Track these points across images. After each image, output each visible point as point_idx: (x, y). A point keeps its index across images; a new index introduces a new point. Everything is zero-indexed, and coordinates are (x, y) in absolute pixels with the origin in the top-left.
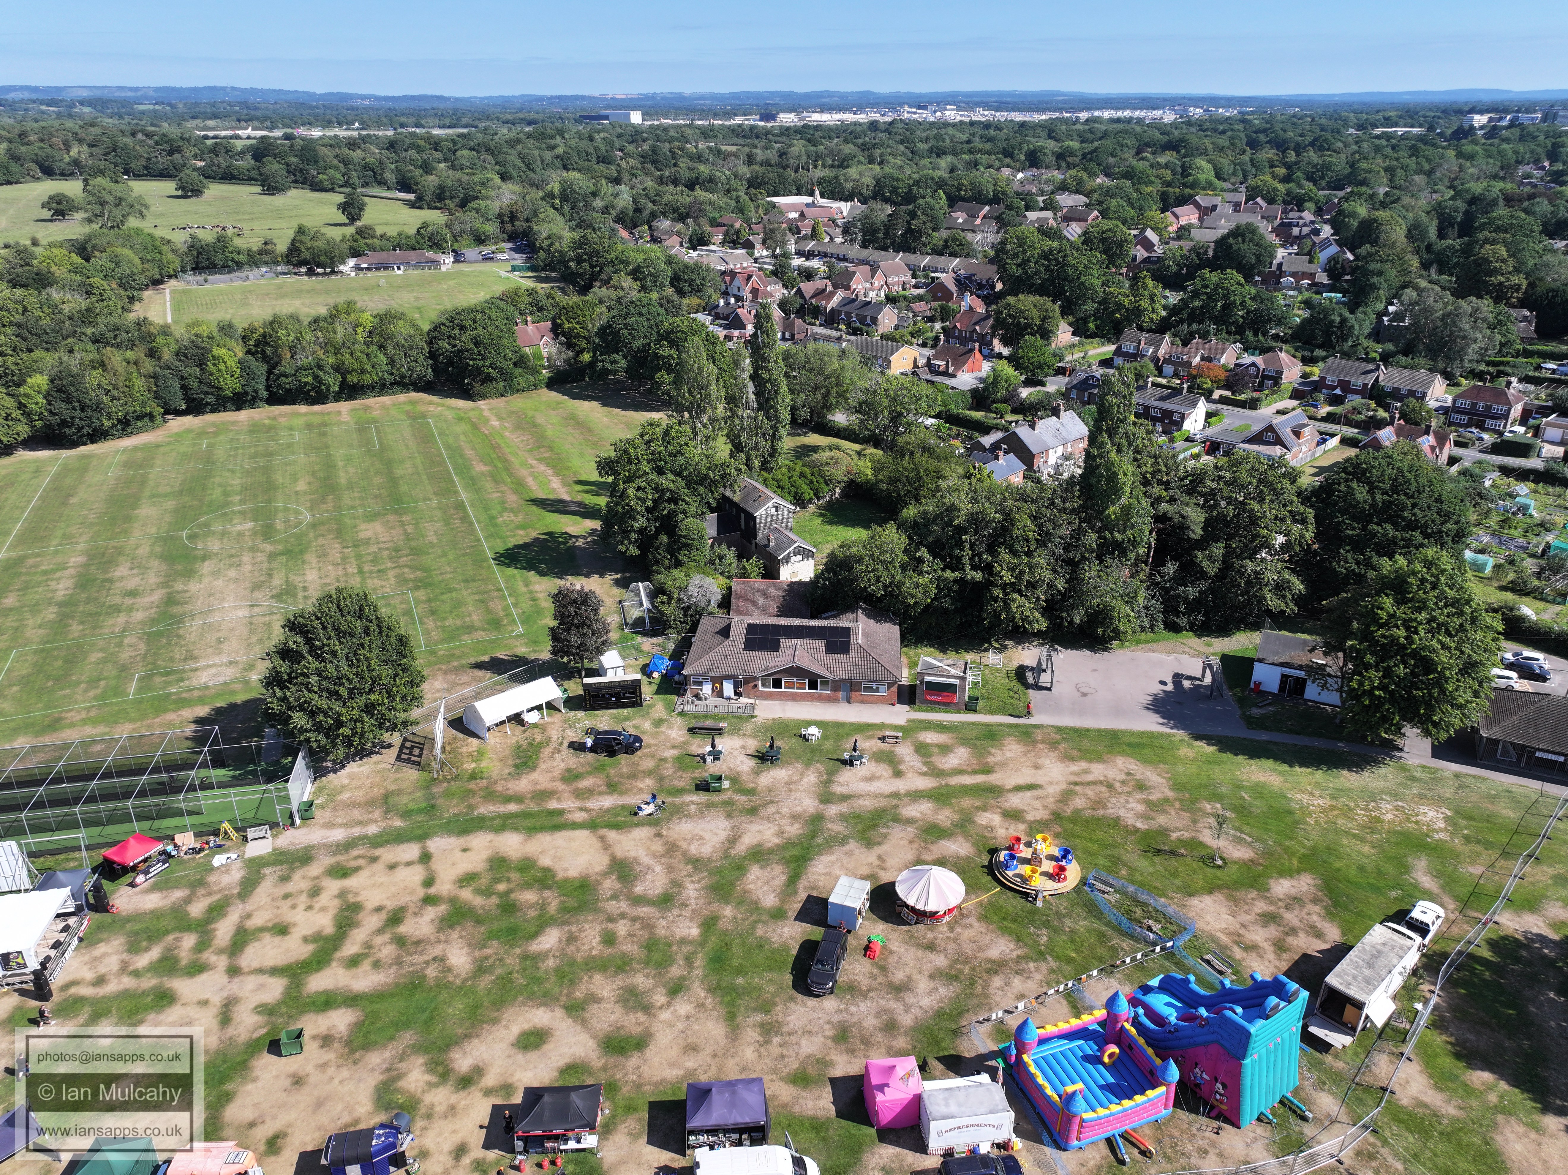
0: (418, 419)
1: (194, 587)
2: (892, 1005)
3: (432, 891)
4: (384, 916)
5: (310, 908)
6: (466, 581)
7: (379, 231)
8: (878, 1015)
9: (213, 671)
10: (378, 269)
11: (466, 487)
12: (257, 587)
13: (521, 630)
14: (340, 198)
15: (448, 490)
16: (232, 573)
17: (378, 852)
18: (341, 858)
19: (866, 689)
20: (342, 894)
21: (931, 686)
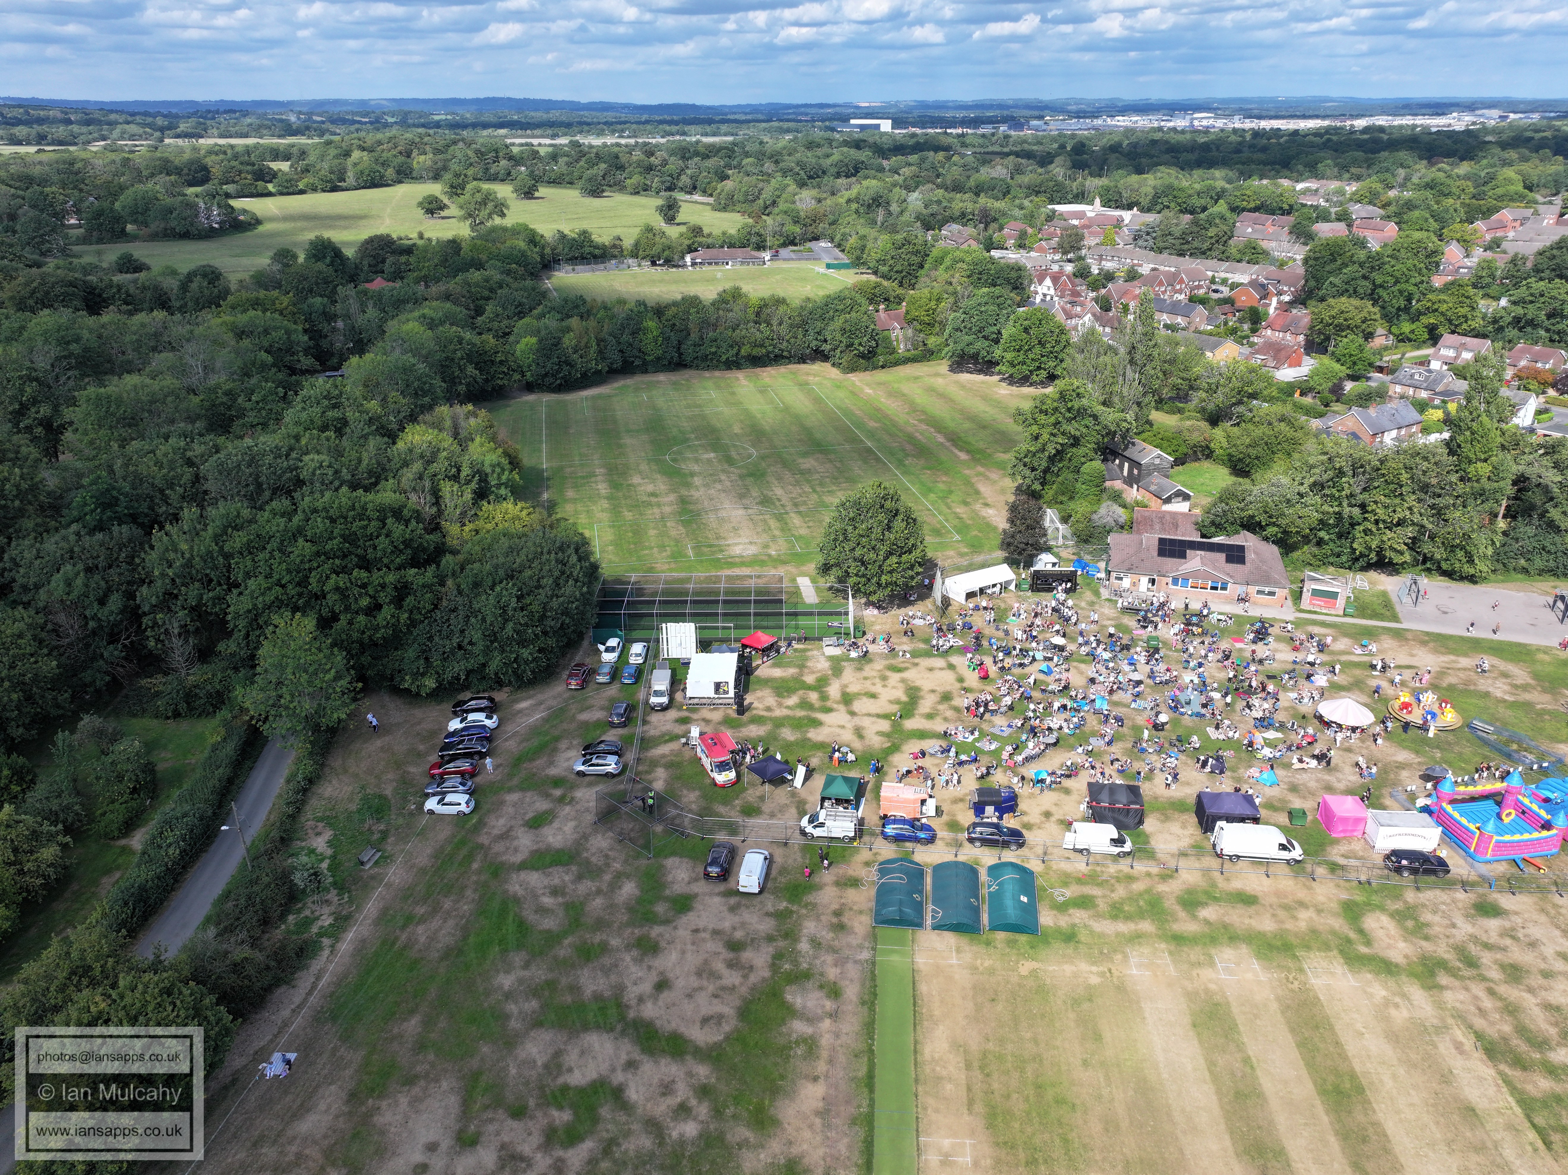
0: (803, 385)
1: (696, 493)
3: (965, 685)
4: (937, 695)
5: (884, 686)
9: (741, 547)
11: (868, 438)
12: (742, 496)
13: (957, 537)
14: (660, 202)
15: (854, 439)
16: (719, 486)
17: (916, 660)
18: (893, 662)
19: (1259, 592)
20: (903, 681)
21: (1316, 593)
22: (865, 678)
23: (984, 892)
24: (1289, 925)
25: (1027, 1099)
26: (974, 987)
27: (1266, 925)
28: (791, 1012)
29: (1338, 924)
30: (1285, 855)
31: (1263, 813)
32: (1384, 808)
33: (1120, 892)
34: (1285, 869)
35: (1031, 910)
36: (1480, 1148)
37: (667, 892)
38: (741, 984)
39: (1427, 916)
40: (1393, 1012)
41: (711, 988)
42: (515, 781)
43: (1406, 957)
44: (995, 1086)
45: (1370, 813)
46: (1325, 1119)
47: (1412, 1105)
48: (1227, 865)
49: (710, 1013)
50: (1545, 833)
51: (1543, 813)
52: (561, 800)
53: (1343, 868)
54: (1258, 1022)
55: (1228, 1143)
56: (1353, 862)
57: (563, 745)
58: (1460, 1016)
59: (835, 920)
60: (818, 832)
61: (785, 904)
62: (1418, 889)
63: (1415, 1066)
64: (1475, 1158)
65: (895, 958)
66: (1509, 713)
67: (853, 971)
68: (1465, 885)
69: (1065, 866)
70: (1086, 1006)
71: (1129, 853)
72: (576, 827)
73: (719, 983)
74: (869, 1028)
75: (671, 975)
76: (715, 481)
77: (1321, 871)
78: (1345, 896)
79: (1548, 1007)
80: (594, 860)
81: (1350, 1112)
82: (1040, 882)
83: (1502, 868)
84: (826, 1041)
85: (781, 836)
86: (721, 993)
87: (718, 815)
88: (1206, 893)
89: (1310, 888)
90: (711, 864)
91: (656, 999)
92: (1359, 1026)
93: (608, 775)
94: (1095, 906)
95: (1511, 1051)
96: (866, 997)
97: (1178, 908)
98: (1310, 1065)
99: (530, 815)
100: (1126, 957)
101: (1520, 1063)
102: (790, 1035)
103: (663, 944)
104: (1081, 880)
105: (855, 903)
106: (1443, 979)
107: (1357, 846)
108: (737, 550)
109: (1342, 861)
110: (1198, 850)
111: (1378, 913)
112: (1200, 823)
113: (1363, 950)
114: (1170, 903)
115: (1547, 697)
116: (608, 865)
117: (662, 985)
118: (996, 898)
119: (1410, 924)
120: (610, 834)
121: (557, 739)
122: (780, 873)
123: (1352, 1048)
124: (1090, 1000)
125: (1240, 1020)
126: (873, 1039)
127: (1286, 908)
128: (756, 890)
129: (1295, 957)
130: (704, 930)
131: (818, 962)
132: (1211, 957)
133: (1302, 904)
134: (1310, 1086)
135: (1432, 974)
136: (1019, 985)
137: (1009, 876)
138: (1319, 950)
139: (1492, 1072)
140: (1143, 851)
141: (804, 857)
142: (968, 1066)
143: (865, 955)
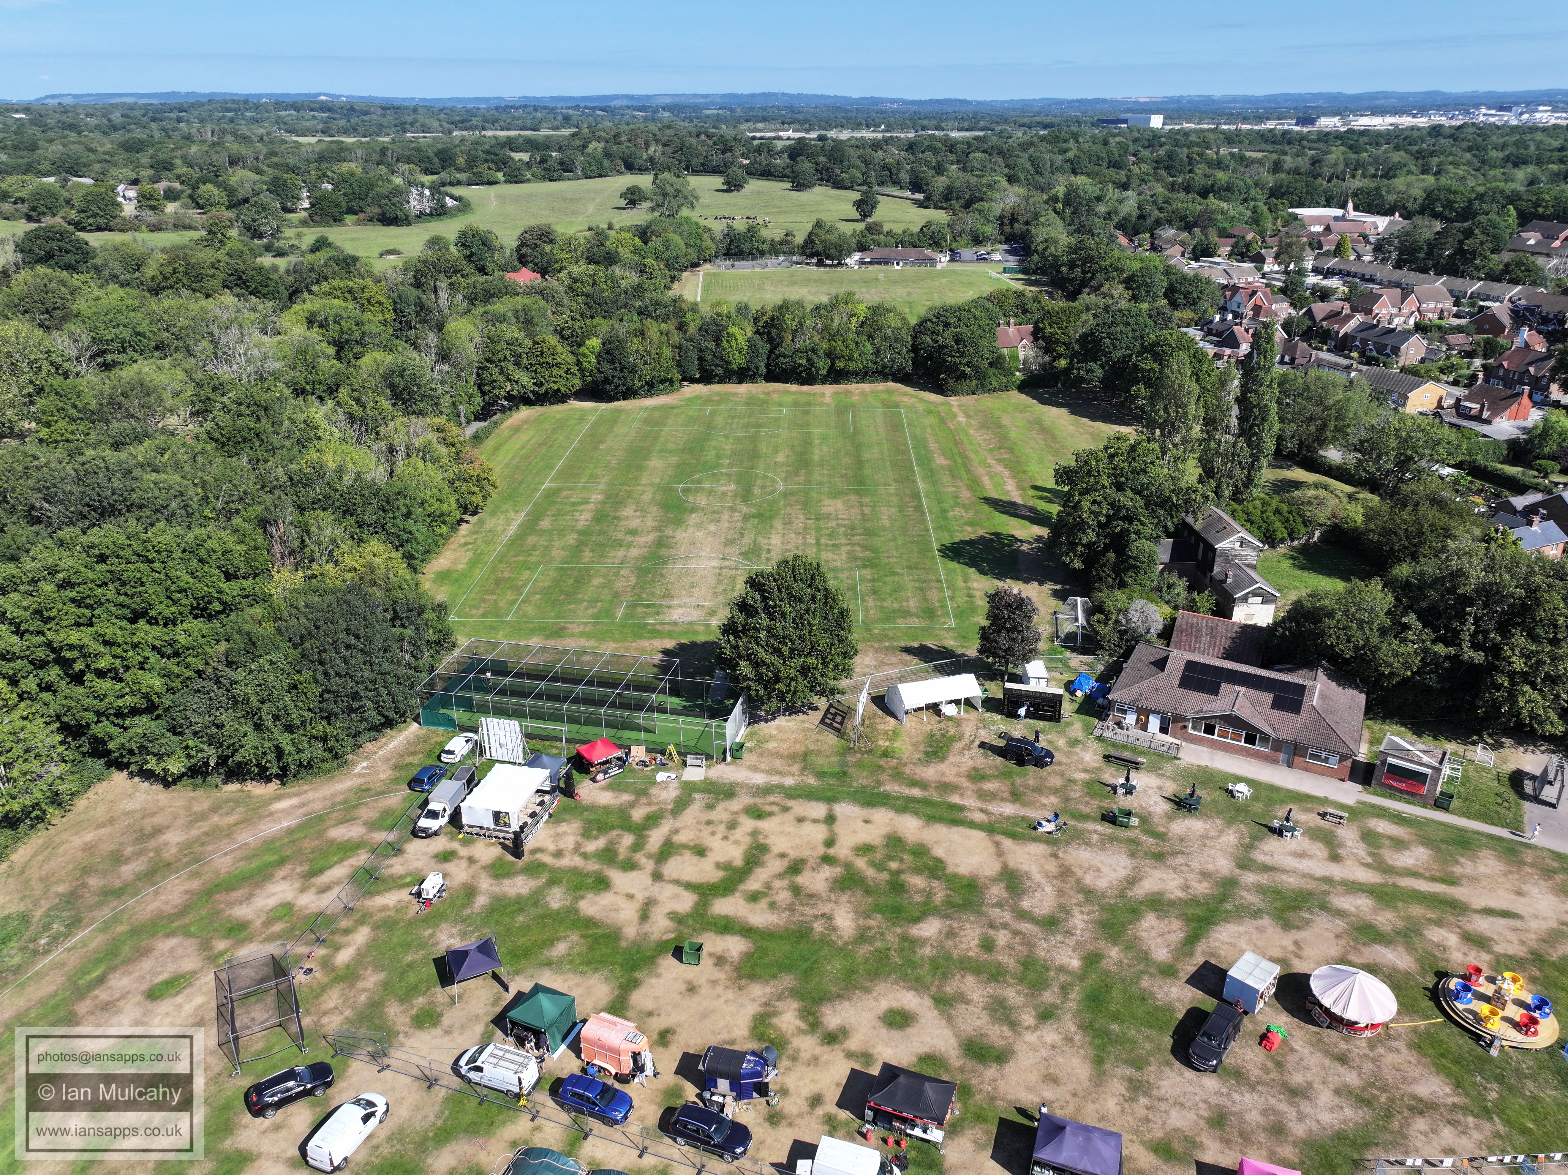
0: (892, 407)
1: (680, 534)
2: (1283, 1107)
3: (831, 851)
4: (786, 863)
5: (725, 838)
6: (909, 567)
7: (886, 228)
8: (1264, 1112)
9: (683, 610)
10: (879, 263)
11: (924, 479)
12: (730, 542)
13: (953, 623)
14: (856, 196)
15: (907, 478)
16: (712, 528)
17: (790, 803)
18: (759, 801)
19: (1313, 756)
20: (754, 833)
21: (1394, 770)
42: (188, 919)
52: (215, 959)
57: (282, 872)
76: (712, 521)
108: (675, 615)
121: (282, 862)
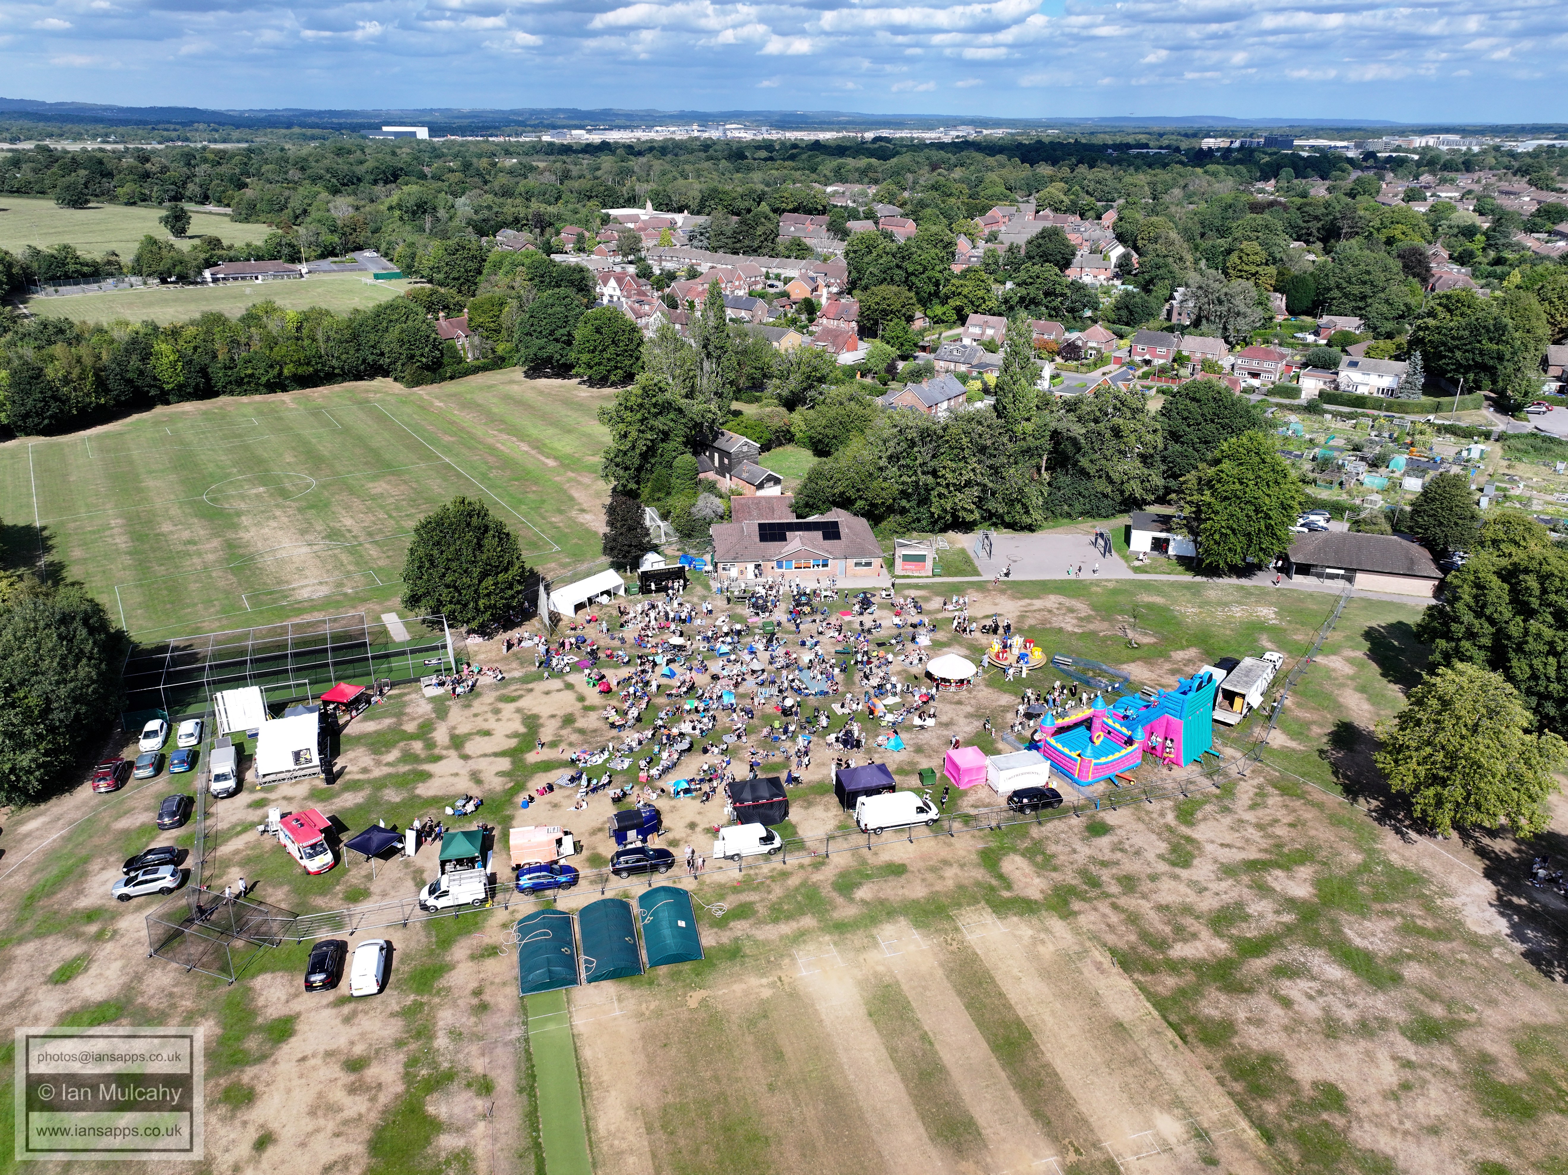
0: (363, 404)
1: (245, 535)
3: (587, 703)
4: (559, 719)
5: (498, 720)
10: (236, 279)
11: (444, 453)
12: (304, 532)
13: (557, 548)
14: (164, 213)
15: (429, 457)
16: (273, 524)
17: (530, 686)
18: (504, 691)
19: (857, 564)
20: (518, 710)
21: (906, 558)
22: (476, 715)
23: (639, 925)
24: (939, 887)
25: (717, 1148)
26: (643, 1037)
27: (918, 892)
28: (435, 1126)
29: (979, 874)
30: (924, 817)
31: (897, 779)
32: (998, 752)
33: (778, 891)
34: (925, 831)
35: (691, 935)
36: (1133, 1061)
37: (260, 1020)
38: (369, 1110)
39: (1052, 848)
40: (1041, 949)
41: (330, 1126)
42: (28, 927)
43: (1042, 891)
44: (682, 1142)
45: (989, 761)
46: (1003, 1075)
47: (1072, 1036)
48: (874, 838)
49: (333, 1158)
50: (1130, 749)
51: (1124, 730)
52: (99, 937)
53: (975, 818)
54: (928, 993)
55: (922, 1130)
56: (983, 810)
57: (95, 865)
58: (1095, 937)
59: (475, 1001)
60: (442, 903)
61: (412, 997)
62: (1040, 823)
63: (1068, 997)
64: (1131, 1071)
65: (551, 1027)
66: (1081, 643)
67: (504, 1056)
68: (1077, 810)
69: (719, 877)
70: (762, 1024)
71: (779, 849)
72: (124, 967)
73: (340, 1117)
74: (532, 1118)
75: (274, 1126)
76: (268, 518)
77: (957, 825)
78: (981, 845)
79: (1161, 908)
80: (153, 1004)
81: (1023, 1061)
82: (696, 900)
83: (1101, 787)
84: (481, 1151)
85: (398, 917)
86: (342, 1128)
87: (316, 909)
88: (858, 872)
89: (950, 845)
90: (312, 971)
91: (258, 1162)
92: (1015, 972)
93: (163, 891)
94: (755, 913)
95: (1140, 958)
96: (524, 1083)
97: (834, 894)
98: (981, 1023)
99: (54, 967)
100: (793, 959)
101: (1150, 968)
102: (437, 1156)
103: (260, 1088)
104: (737, 888)
105: (495, 975)
106: (1076, 905)
107: (983, 794)
108: (305, 594)
109: (973, 812)
110: (843, 830)
111: (1012, 856)
112: (842, 802)
113: (1006, 894)
114: (827, 891)
115: (1106, 625)
116: (173, 1006)
117: (264, 1142)
118: (652, 929)
119: (1039, 858)
120: (174, 965)
121: (86, 860)
122: (402, 961)
123: (1013, 996)
124: (765, 1017)
125: (911, 995)
126: (537, 1130)
127: (933, 869)
128: (375, 989)
129: (949, 917)
130: (314, 1056)
131: (461, 1056)
132: (873, 938)
133: (946, 863)
134: (985, 1045)
135: (1066, 903)
136: (690, 1020)
137: (663, 902)
138: (969, 905)
139: (1129, 983)
140: (793, 843)
141: (428, 936)
142: (650, 1130)
143: (516, 1033)
